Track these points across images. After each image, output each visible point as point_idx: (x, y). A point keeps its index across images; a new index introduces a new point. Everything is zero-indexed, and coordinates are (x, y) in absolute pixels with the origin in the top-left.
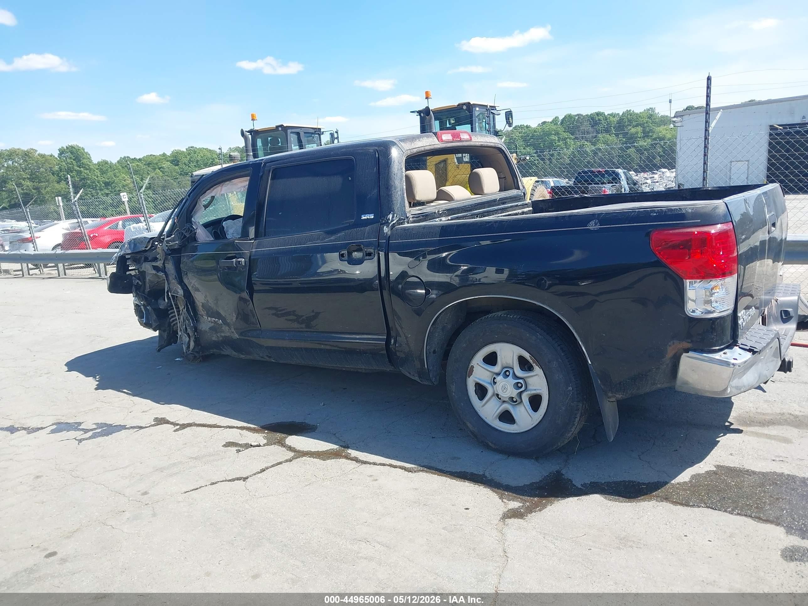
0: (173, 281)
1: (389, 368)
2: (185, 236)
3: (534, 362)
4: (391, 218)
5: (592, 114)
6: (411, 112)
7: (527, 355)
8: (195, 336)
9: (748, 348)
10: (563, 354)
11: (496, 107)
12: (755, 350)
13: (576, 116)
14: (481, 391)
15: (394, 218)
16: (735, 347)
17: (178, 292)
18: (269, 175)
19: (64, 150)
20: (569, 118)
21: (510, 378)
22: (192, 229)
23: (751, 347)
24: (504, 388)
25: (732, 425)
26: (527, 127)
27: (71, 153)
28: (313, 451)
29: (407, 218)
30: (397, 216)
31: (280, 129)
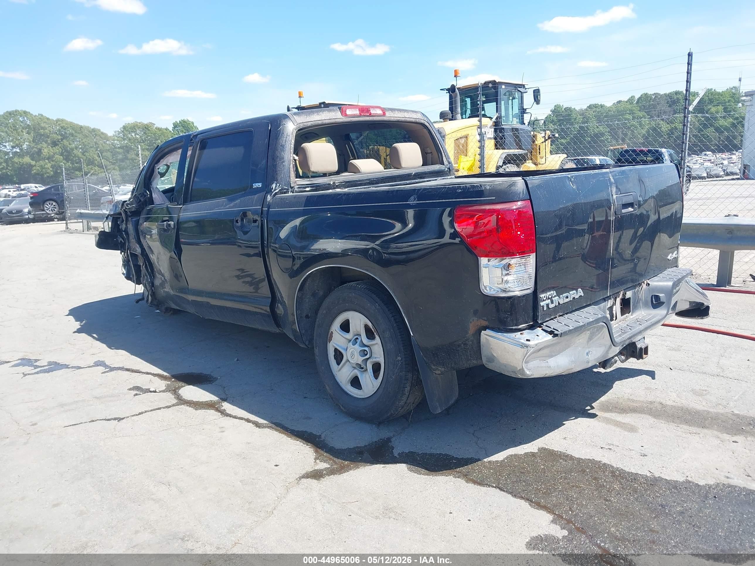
0: (133, 240)
1: (274, 329)
2: (140, 201)
3: (375, 332)
4: (274, 188)
5: (670, 93)
6: (441, 90)
7: (370, 324)
8: (153, 290)
9: (549, 330)
10: (395, 325)
11: (525, 86)
12: (556, 332)
13: (653, 95)
14: (339, 356)
15: (277, 188)
16: (538, 328)
17: (137, 250)
18: (197, 147)
19: (178, 124)
20: (645, 97)
21: (357, 346)
22: (146, 194)
23: (554, 329)
24: (352, 355)
25: (592, 409)
26: (602, 106)
27: (183, 127)
28: (194, 400)
29: (292, 188)
30: (279, 186)
31: (322, 106)
